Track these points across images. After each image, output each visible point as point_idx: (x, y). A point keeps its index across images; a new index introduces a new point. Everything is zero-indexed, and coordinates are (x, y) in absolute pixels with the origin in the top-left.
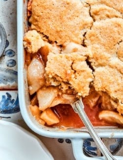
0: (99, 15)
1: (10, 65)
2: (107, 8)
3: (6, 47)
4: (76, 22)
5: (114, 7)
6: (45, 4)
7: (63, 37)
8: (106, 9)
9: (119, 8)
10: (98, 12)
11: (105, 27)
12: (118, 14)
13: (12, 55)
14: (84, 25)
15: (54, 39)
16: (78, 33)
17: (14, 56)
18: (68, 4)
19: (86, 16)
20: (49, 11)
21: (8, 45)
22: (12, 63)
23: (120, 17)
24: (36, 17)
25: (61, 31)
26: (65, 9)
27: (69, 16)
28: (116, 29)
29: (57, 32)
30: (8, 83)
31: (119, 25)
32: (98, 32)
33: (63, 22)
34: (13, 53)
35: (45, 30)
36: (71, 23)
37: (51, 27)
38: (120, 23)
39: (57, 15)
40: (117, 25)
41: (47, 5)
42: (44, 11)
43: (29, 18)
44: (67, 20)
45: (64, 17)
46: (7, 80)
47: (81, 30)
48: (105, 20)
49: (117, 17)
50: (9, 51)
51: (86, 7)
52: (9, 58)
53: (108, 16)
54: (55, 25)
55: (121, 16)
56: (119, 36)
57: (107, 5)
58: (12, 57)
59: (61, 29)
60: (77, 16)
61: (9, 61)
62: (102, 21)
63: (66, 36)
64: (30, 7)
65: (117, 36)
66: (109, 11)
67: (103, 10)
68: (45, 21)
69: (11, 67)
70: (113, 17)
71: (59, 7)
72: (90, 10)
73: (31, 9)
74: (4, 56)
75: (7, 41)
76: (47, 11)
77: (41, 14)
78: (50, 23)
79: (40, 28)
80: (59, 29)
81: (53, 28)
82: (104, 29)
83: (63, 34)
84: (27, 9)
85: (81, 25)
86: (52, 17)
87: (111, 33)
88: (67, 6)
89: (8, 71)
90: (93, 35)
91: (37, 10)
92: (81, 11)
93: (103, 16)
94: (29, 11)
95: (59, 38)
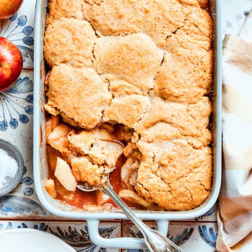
0: (118, 91)
1: (27, 193)
2: (127, 84)
3: (23, 174)
4: (94, 98)
5: (134, 83)
6: (62, 79)
7: (81, 114)
8: (125, 86)
9: (139, 85)
10: (117, 89)
11: (124, 104)
12: (138, 91)
13: (29, 183)
14: (103, 102)
15: (72, 115)
16: (96, 110)
17: (31, 184)
18: (86, 79)
19: (105, 92)
20: (67, 87)
21: (26, 172)
22: (29, 192)
23: (139, 94)
24: (53, 93)
25: (78, 108)
26: (82, 84)
27: (86, 92)
28: (135, 107)
29: (75, 108)
30: (25, 213)
31: (138, 103)
32: (116, 110)
33: (81, 98)
34: (30, 181)
35: (62, 106)
36: (89, 99)
37: (68, 103)
38: (139, 101)
39: (75, 91)
40: (136, 103)
41: (65, 81)
42: (62, 86)
43: (46, 92)
44: (85, 96)
45: (82, 93)
46: (23, 210)
47: (99, 106)
48: (124, 96)
49: (136, 94)
50: (26, 179)
51: (105, 82)
52: (27, 186)
53: (128, 93)
54: (72, 101)
55: (141, 93)
56: (138, 114)
57: (127, 81)
58: (29, 185)
59: (79, 105)
60: (96, 93)
61: (26, 189)
62: (122, 98)
63: (84, 113)
64: (48, 81)
65: (136, 114)
66: (128, 88)
67: (122, 86)
68: (62, 96)
69: (28, 195)
70: (132, 94)
71: (77, 82)
72: (109, 86)
73: (48, 84)
74: (21, 183)
75: (24, 167)
76: (65, 86)
77: (58, 89)
78: (67, 99)
79: (57, 104)
80: (76, 106)
81: (71, 104)
82: (122, 106)
83: (80, 111)
84: (45, 84)
85: (99, 102)
86: (69, 93)
87: (130, 111)
88: (85, 81)
89: (25, 199)
90: (112, 113)
91: (54, 86)
92: (100, 87)
93: (122, 92)
94: (46, 85)
95: (76, 115)
